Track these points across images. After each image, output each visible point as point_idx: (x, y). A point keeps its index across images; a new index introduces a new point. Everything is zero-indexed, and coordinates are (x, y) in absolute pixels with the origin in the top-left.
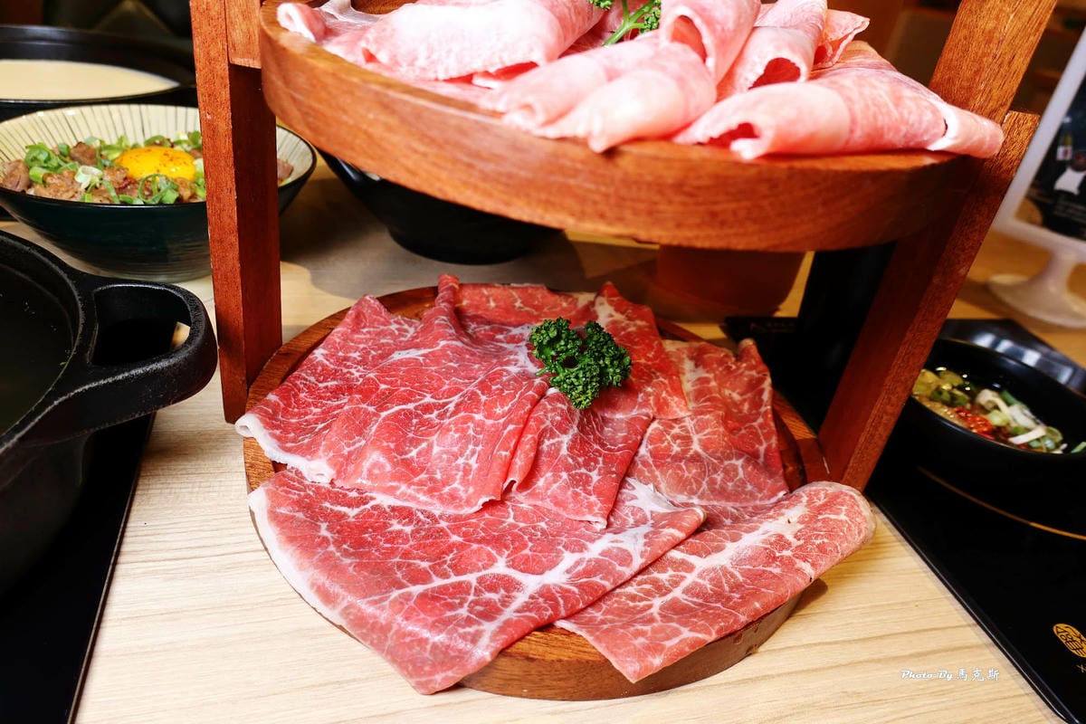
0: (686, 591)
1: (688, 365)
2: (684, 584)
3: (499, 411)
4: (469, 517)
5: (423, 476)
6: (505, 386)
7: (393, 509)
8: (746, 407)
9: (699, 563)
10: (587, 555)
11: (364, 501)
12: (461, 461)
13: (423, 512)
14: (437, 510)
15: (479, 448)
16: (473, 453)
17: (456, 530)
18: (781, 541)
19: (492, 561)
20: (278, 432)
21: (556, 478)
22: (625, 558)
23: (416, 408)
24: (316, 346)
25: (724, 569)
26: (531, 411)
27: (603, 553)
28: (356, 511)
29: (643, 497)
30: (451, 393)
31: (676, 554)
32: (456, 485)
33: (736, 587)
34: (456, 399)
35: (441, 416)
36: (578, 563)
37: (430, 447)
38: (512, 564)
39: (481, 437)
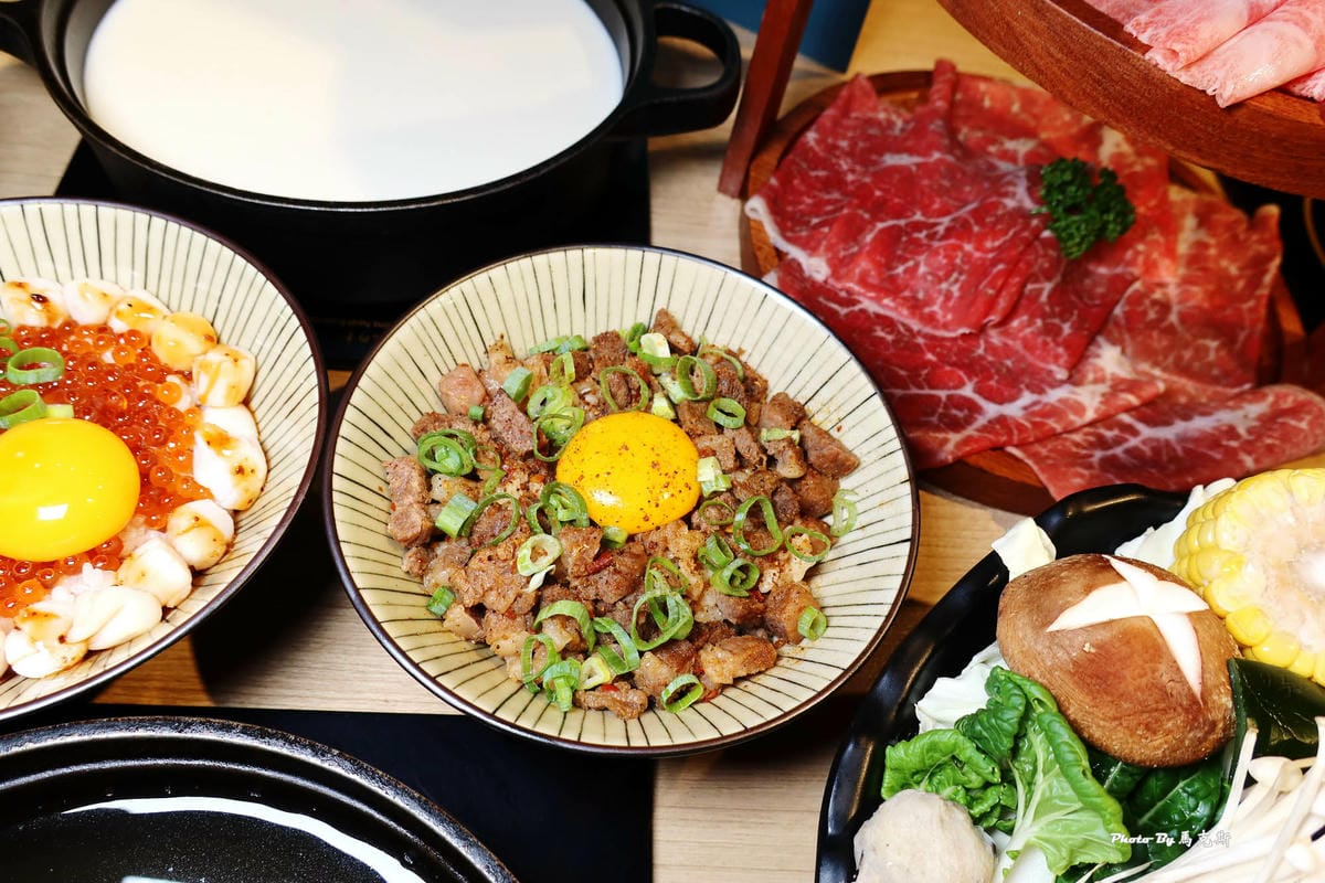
0: (1128, 451)
1: (1190, 222)
2: (1126, 445)
3: (989, 244)
4: (943, 339)
5: (907, 293)
6: (999, 220)
7: (878, 316)
8: (1240, 284)
9: (1146, 431)
10: (1045, 399)
11: (853, 302)
12: (944, 286)
13: (904, 325)
14: (916, 325)
15: (963, 278)
16: (956, 281)
17: (932, 349)
18: (1231, 432)
19: (961, 384)
20: (778, 218)
21: (1031, 323)
22: (1079, 409)
23: (907, 225)
24: (806, 128)
25: (1167, 443)
26: (1022, 253)
27: (1060, 401)
28: (846, 310)
29: (1110, 359)
30: (944, 212)
31: (1125, 418)
32: (935, 308)
33: (1174, 459)
34: (946, 221)
35: (931, 237)
36: (1035, 403)
37: (917, 265)
38: (978, 391)
39: (966, 267)
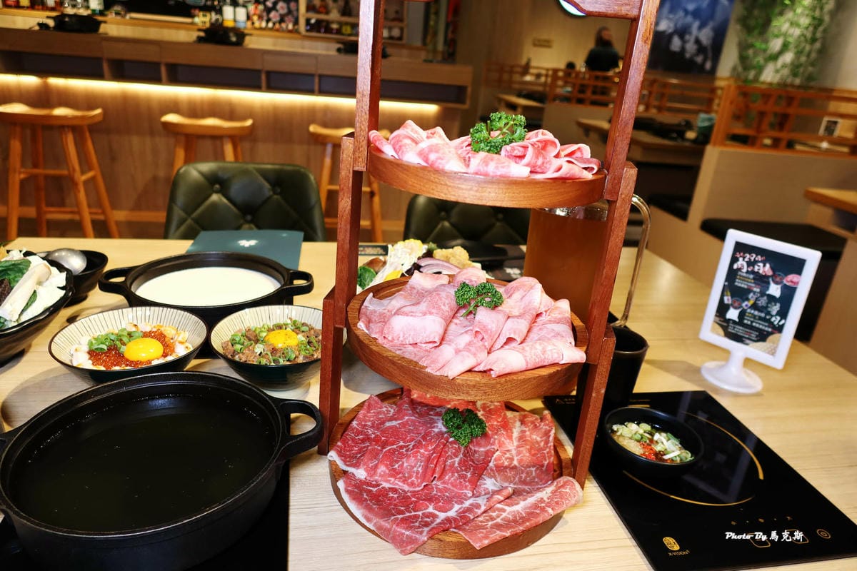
0: (502, 519)
1: (518, 424)
2: (501, 517)
3: (430, 448)
4: (419, 491)
5: (401, 475)
6: (432, 437)
7: (389, 488)
8: (542, 444)
9: (509, 509)
10: (464, 506)
11: (378, 485)
12: (415, 469)
13: (401, 489)
14: (406, 488)
15: (422, 464)
16: (420, 466)
17: (414, 496)
18: (542, 500)
19: (427, 507)
20: (343, 458)
21: (453, 476)
22: (478, 506)
23: (397, 447)
24: (352, 420)
25: (518, 512)
26: (442, 449)
27: (471, 505)
28: (376, 489)
29: (489, 484)
30: (411, 441)
31: (499, 506)
32: (413, 479)
33: (522, 518)
34: (413, 443)
35: (407, 451)
36: (460, 509)
37: (403, 463)
38: (435, 508)
39: (423, 459)
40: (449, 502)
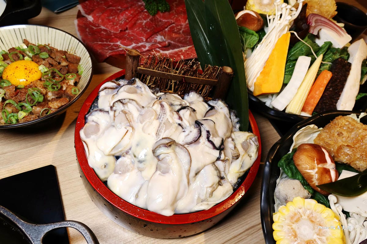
5: (111, 23)
7: (104, 29)
9: (161, 52)
10: (138, 45)
11: (98, 26)
12: (120, 22)
13: (109, 31)
14: (112, 30)
15: (125, 20)
17: (114, 35)
19: (117, 42)
21: (139, 29)
22: (145, 47)
23: (116, 9)
26: (137, 13)
27: (141, 45)
28: (96, 28)
29: (159, 38)
30: (125, 8)
31: (158, 49)
32: (118, 26)
36: (135, 46)
37: (115, 17)
38: (121, 43)
39: (126, 17)
40: (131, 41)
